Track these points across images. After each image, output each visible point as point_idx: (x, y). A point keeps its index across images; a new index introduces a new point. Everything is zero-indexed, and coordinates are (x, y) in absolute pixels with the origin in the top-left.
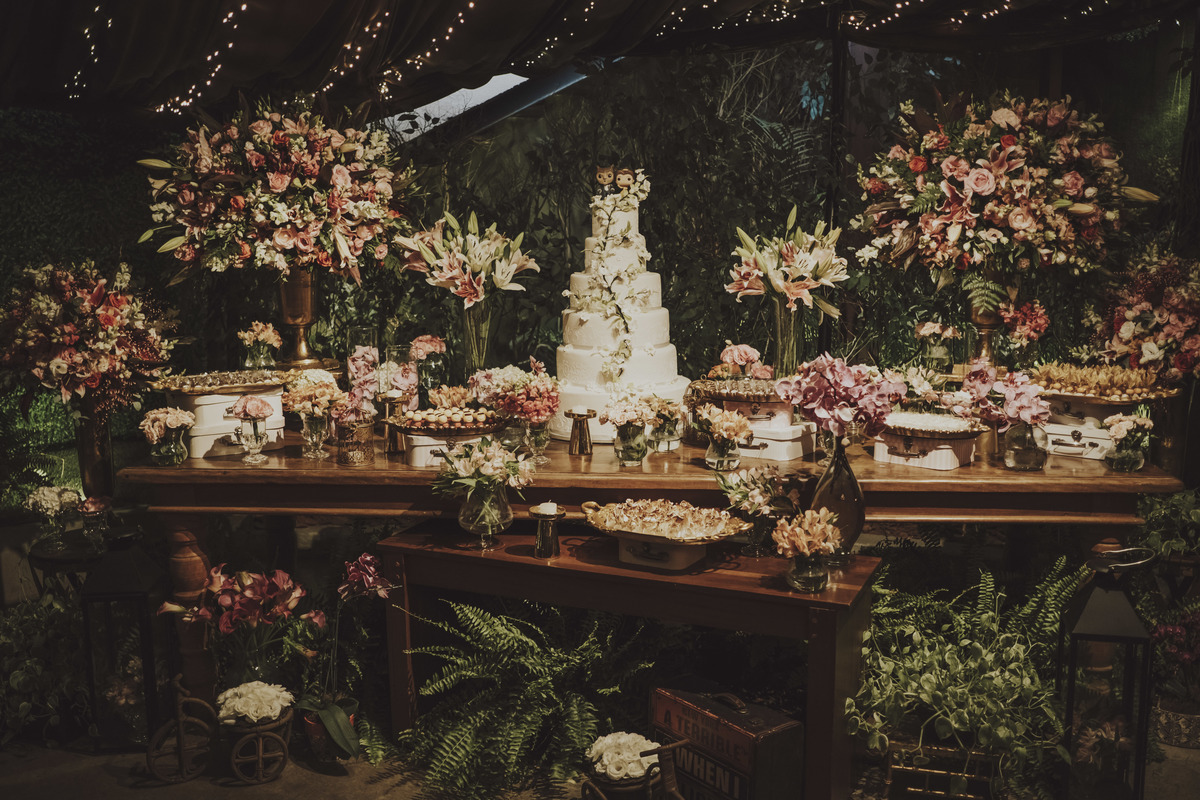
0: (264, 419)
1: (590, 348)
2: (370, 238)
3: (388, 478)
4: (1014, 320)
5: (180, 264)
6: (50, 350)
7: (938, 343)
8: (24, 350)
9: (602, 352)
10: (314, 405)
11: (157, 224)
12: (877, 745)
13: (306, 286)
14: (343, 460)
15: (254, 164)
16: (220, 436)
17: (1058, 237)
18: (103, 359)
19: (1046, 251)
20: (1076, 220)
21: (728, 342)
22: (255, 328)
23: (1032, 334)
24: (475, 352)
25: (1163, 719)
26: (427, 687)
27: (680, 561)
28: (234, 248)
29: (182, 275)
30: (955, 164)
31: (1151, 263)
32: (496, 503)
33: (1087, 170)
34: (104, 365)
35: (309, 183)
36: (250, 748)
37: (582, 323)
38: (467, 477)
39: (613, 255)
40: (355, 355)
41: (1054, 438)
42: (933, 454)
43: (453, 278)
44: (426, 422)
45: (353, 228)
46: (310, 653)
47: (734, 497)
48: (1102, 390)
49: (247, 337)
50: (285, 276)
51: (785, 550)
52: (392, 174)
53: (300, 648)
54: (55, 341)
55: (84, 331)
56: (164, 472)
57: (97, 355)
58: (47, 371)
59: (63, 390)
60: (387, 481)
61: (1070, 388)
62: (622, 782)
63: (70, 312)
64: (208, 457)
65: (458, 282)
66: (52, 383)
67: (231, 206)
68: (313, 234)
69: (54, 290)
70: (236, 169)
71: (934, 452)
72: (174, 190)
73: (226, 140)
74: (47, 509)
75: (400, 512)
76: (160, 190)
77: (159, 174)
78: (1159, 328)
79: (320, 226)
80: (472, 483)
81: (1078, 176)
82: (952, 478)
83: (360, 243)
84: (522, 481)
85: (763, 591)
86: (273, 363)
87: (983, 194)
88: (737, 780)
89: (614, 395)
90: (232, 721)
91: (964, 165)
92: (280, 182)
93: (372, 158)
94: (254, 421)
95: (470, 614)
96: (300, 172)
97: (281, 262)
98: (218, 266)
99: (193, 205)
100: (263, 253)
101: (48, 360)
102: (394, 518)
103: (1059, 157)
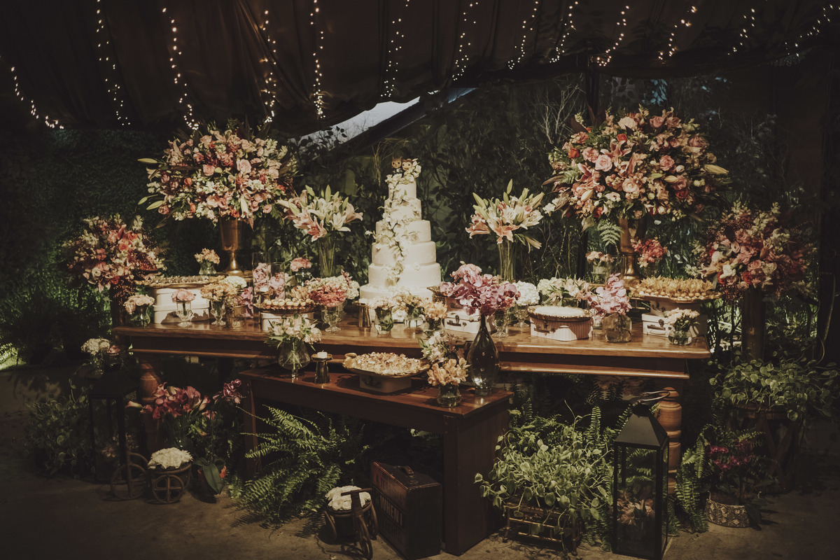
0: (189, 302)
1: (382, 265)
2: (261, 201)
3: (247, 336)
4: (641, 250)
5: (162, 216)
6: (92, 263)
7: (599, 265)
8: (80, 263)
9: (387, 268)
10: (213, 295)
11: (151, 194)
12: (497, 504)
13: (235, 229)
14: (228, 326)
15: (198, 160)
16: (170, 312)
17: (656, 197)
18: (120, 268)
19: (650, 206)
20: (669, 187)
21: (462, 262)
22: (203, 252)
23: (650, 259)
24: (326, 267)
25: (712, 507)
26: (250, 453)
27: (388, 387)
28: (187, 207)
29: (163, 222)
30: (590, 152)
31: (736, 214)
32: (299, 351)
33: (678, 155)
34: (120, 273)
35: (227, 170)
36: (163, 483)
37: (378, 250)
38: (279, 336)
39: (396, 210)
40: (257, 268)
41: (650, 324)
42: (558, 331)
43: (305, 224)
44: (272, 306)
45: (252, 195)
46: (204, 434)
47: (426, 352)
48: (672, 293)
49: (199, 257)
50: (215, 222)
51: (433, 381)
52: (280, 164)
53: (199, 431)
54: (93, 258)
55: (110, 253)
56: (135, 330)
57: (117, 266)
58: (91, 274)
59: (100, 285)
60: (246, 338)
61: (657, 292)
62: (339, 512)
63: (103, 243)
64: (164, 323)
65: (309, 226)
66: (94, 281)
67: (184, 184)
68: (228, 199)
69: (96, 230)
70: (188, 163)
71: (559, 329)
72: (160, 175)
73: (187, 147)
74: (92, 351)
75: (254, 356)
76: (153, 175)
77: (152, 166)
78: (734, 255)
79: (232, 194)
80: (281, 339)
81: (670, 158)
82: (569, 345)
83: (255, 204)
84: (312, 340)
85: (428, 406)
86: (215, 273)
87: (605, 171)
88: (401, 515)
89: (391, 293)
90: (154, 467)
91: (595, 152)
92: (209, 170)
93: (267, 155)
94: (184, 303)
95: (279, 414)
96: (221, 164)
97: (211, 215)
98: (179, 217)
99: (168, 184)
100: (200, 210)
101: (91, 269)
102: (252, 359)
103: (654, 146)
